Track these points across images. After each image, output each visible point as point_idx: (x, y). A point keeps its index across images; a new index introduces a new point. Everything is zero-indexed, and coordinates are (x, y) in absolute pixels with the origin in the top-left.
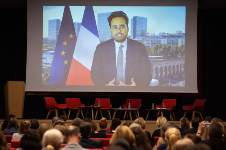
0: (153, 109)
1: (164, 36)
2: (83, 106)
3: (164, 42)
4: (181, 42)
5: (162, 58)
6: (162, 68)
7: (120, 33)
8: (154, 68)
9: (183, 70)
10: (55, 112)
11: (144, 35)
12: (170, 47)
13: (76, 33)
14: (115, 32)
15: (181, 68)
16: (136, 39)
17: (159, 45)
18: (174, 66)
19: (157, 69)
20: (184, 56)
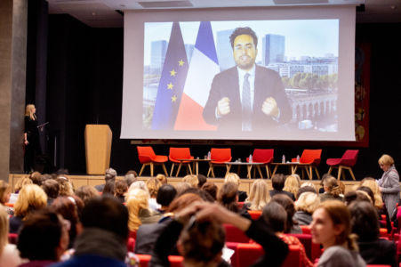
0: (284, 163)
1: (308, 62)
2: (192, 159)
3: (308, 69)
4: (333, 69)
5: (305, 92)
6: (305, 106)
7: (246, 54)
8: (294, 106)
9: (335, 108)
10: (149, 166)
11: (279, 60)
12: (317, 77)
13: (188, 57)
14: (239, 53)
15: (332, 104)
16: (269, 66)
17: (302, 74)
18: (322, 103)
19: (298, 107)
20: (336, 89)
